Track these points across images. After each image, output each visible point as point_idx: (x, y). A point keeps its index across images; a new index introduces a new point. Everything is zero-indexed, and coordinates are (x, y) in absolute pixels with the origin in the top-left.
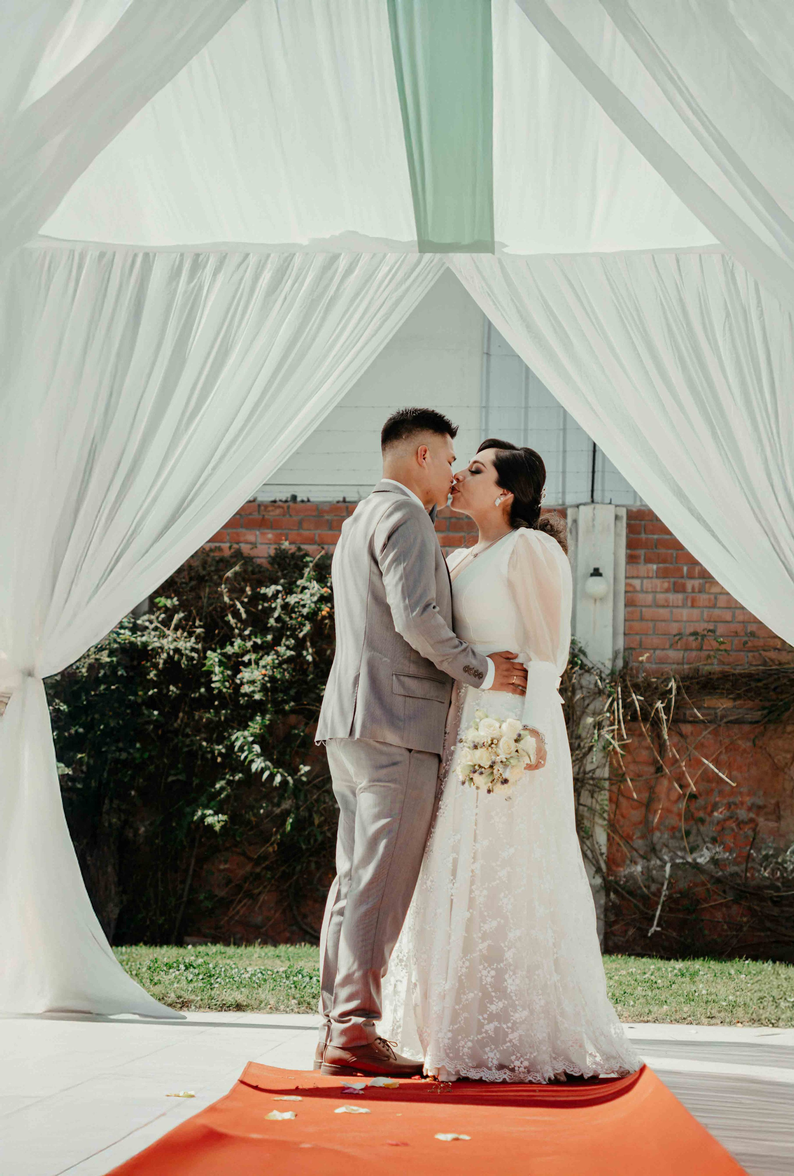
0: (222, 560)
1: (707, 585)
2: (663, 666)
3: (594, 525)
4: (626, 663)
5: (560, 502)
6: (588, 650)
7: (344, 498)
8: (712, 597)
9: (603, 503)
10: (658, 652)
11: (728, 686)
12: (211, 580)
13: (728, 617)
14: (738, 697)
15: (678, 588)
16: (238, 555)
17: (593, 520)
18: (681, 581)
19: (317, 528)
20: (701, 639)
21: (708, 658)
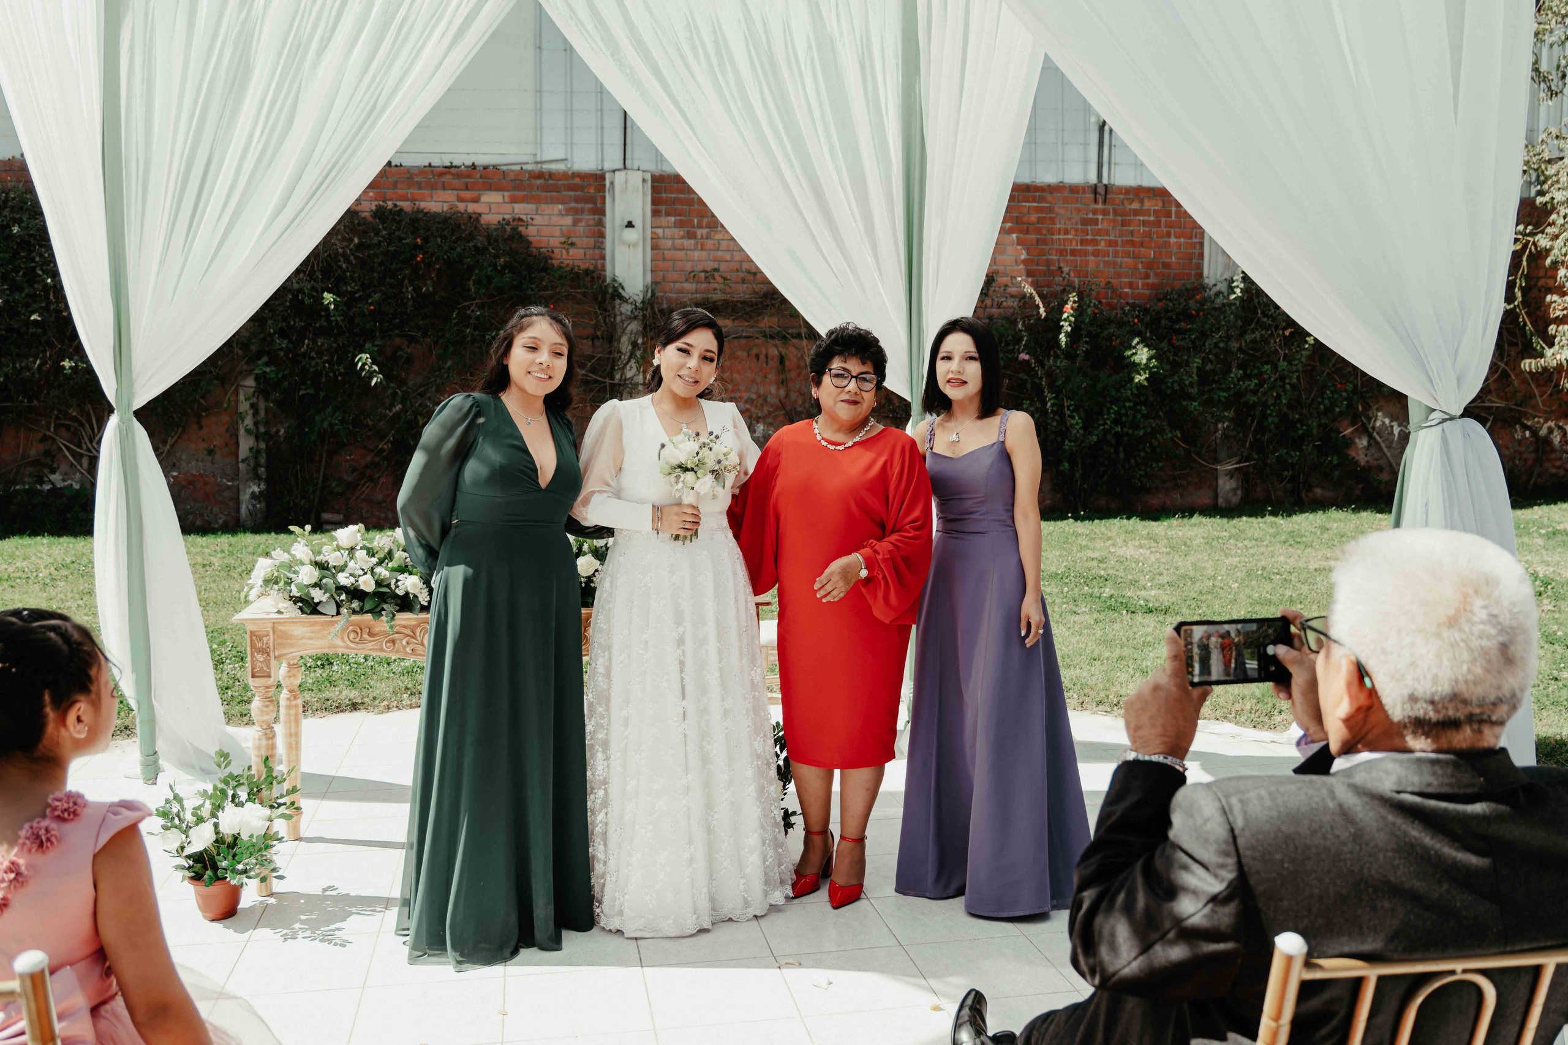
1: (712, 233)
2: (681, 295)
3: (626, 188)
4: (653, 295)
5: (600, 168)
6: (625, 285)
7: (430, 164)
8: (716, 242)
9: (632, 169)
10: (678, 285)
11: (729, 311)
13: (728, 258)
14: (737, 319)
15: (691, 235)
17: (626, 183)
18: (692, 229)
19: (409, 188)
20: (709, 275)
21: (715, 289)
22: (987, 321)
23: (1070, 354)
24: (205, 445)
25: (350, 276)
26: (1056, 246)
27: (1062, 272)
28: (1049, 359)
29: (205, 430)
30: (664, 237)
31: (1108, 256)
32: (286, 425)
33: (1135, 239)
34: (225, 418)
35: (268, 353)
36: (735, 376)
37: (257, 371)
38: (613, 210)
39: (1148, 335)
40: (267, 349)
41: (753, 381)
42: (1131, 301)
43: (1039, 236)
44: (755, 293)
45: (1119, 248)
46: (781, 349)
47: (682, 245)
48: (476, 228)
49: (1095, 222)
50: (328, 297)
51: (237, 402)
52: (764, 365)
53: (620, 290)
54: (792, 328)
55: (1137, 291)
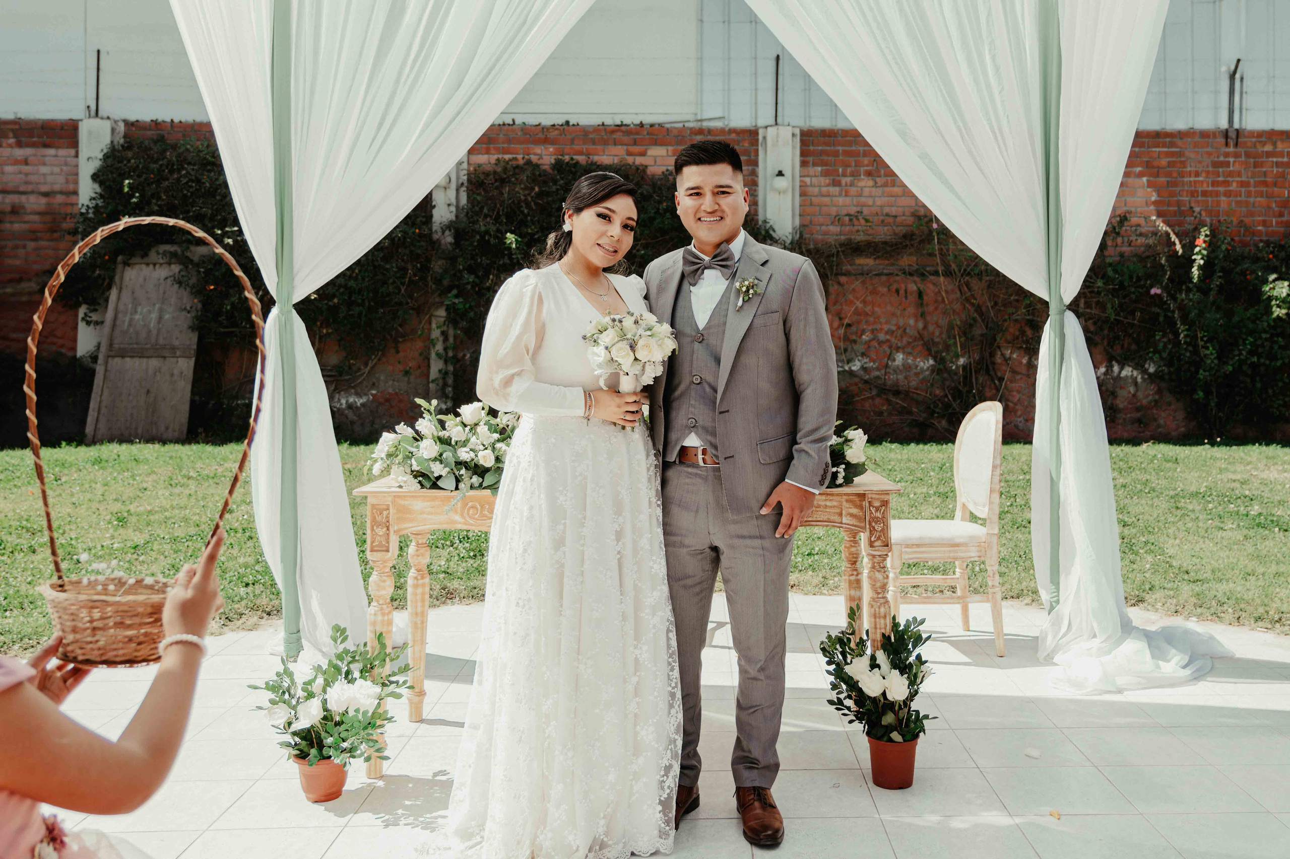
0: (517, 167)
1: (856, 179)
2: (827, 236)
3: (777, 141)
4: (801, 236)
5: (754, 124)
6: (776, 228)
7: (603, 123)
8: (859, 189)
9: (783, 125)
10: (824, 228)
11: (871, 250)
12: (509, 182)
13: (870, 203)
14: (878, 258)
15: (836, 183)
16: (529, 162)
17: (777, 137)
18: (837, 178)
19: (584, 144)
20: (853, 218)
21: (858, 231)
22: (1118, 259)
23: (1203, 287)
24: (400, 367)
25: (531, 220)
26: (1186, 188)
27: (1194, 212)
28: (1181, 293)
29: (401, 354)
30: (811, 185)
31: (1240, 196)
32: (471, 351)
33: (1268, 179)
34: (419, 344)
35: (457, 287)
36: (876, 309)
37: (447, 302)
38: (765, 161)
39: (1284, 270)
40: (457, 283)
41: (893, 314)
42: (1265, 238)
43: (1169, 179)
44: (895, 234)
45: (1252, 189)
46: (919, 285)
47: (828, 192)
48: (642, 178)
49: (1227, 164)
50: (511, 238)
51: (430, 330)
52: (904, 299)
53: (771, 232)
54: (929, 266)
55: (1271, 229)
